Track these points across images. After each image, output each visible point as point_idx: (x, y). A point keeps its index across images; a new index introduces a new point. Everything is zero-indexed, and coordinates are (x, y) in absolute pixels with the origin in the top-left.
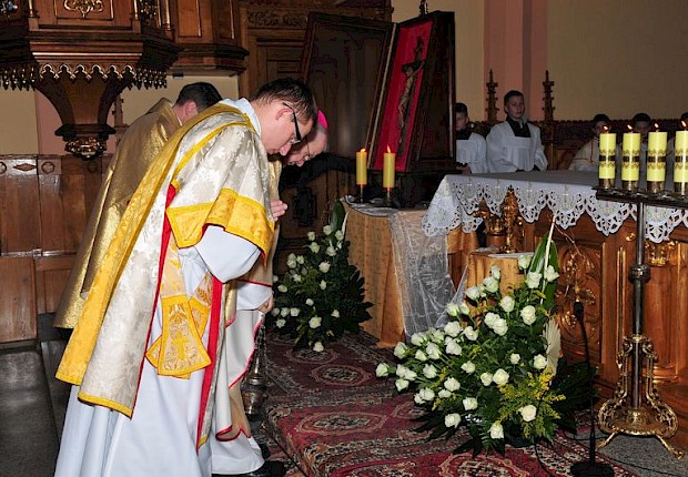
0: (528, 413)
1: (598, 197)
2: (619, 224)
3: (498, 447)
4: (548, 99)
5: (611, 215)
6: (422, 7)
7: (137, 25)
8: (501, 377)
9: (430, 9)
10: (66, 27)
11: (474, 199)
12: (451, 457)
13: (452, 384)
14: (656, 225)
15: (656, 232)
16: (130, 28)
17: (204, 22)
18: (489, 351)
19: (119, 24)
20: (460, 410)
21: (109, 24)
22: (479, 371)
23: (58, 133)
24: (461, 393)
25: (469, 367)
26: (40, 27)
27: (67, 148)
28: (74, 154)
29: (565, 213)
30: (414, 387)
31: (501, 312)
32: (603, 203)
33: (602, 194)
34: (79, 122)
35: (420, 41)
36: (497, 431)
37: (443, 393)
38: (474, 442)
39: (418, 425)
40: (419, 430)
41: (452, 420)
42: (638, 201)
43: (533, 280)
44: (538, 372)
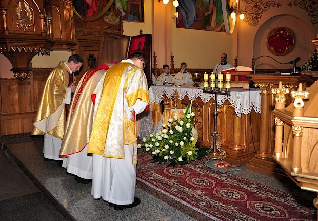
0: (190, 153)
1: (203, 92)
2: (209, 100)
3: (181, 163)
4: (172, 62)
5: (206, 97)
6: (140, 32)
7: (44, 34)
8: (182, 143)
9: (144, 33)
10: (18, 34)
11: (161, 93)
12: (166, 168)
13: (167, 147)
14: (220, 100)
15: (220, 102)
16: (41, 35)
17: (63, 33)
18: (176, 137)
19: (37, 33)
20: (169, 154)
21: (33, 33)
22: (174, 143)
23: (11, 71)
24: (169, 149)
25: (171, 142)
26: (9, 33)
27: (15, 76)
28: (17, 78)
29: (192, 97)
30: (151, 150)
31: (180, 125)
32: (204, 94)
33: (205, 91)
34: (20, 67)
35: (140, 43)
36: (180, 159)
37: (164, 150)
38: (174, 163)
39: (152, 161)
40: (154, 162)
41: (166, 158)
42: (215, 93)
43: (188, 116)
44: (191, 142)
